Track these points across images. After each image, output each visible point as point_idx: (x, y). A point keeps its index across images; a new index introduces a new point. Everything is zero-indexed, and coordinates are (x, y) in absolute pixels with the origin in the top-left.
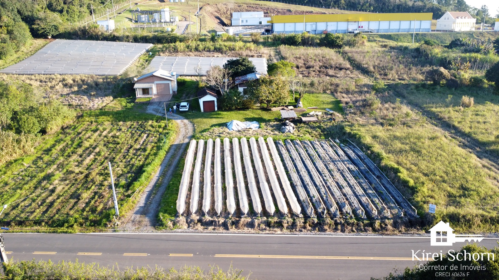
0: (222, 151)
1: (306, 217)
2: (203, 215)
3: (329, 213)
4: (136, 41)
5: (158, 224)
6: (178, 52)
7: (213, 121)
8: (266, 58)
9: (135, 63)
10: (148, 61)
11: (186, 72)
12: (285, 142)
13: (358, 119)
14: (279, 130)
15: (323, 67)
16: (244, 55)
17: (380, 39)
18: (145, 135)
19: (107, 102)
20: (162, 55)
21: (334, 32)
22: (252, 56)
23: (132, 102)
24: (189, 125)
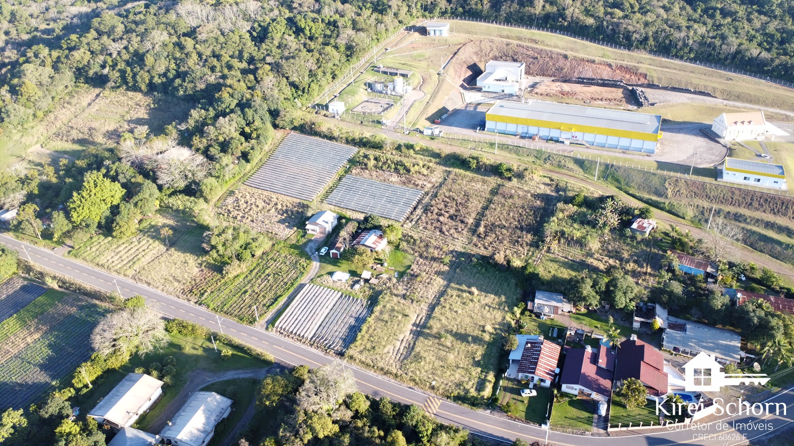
1: (310, 341)
2: (281, 329)
3: (319, 342)
4: (348, 142)
5: (267, 328)
6: (367, 169)
7: (330, 268)
8: (426, 190)
9: (330, 182)
10: (340, 179)
11: (352, 205)
12: (346, 297)
13: (400, 288)
14: (352, 286)
15: (451, 217)
16: (413, 182)
17: (571, 165)
18: (294, 271)
19: (291, 233)
20: (354, 171)
21: (546, 138)
22: (417, 185)
23: (303, 236)
24: (317, 269)
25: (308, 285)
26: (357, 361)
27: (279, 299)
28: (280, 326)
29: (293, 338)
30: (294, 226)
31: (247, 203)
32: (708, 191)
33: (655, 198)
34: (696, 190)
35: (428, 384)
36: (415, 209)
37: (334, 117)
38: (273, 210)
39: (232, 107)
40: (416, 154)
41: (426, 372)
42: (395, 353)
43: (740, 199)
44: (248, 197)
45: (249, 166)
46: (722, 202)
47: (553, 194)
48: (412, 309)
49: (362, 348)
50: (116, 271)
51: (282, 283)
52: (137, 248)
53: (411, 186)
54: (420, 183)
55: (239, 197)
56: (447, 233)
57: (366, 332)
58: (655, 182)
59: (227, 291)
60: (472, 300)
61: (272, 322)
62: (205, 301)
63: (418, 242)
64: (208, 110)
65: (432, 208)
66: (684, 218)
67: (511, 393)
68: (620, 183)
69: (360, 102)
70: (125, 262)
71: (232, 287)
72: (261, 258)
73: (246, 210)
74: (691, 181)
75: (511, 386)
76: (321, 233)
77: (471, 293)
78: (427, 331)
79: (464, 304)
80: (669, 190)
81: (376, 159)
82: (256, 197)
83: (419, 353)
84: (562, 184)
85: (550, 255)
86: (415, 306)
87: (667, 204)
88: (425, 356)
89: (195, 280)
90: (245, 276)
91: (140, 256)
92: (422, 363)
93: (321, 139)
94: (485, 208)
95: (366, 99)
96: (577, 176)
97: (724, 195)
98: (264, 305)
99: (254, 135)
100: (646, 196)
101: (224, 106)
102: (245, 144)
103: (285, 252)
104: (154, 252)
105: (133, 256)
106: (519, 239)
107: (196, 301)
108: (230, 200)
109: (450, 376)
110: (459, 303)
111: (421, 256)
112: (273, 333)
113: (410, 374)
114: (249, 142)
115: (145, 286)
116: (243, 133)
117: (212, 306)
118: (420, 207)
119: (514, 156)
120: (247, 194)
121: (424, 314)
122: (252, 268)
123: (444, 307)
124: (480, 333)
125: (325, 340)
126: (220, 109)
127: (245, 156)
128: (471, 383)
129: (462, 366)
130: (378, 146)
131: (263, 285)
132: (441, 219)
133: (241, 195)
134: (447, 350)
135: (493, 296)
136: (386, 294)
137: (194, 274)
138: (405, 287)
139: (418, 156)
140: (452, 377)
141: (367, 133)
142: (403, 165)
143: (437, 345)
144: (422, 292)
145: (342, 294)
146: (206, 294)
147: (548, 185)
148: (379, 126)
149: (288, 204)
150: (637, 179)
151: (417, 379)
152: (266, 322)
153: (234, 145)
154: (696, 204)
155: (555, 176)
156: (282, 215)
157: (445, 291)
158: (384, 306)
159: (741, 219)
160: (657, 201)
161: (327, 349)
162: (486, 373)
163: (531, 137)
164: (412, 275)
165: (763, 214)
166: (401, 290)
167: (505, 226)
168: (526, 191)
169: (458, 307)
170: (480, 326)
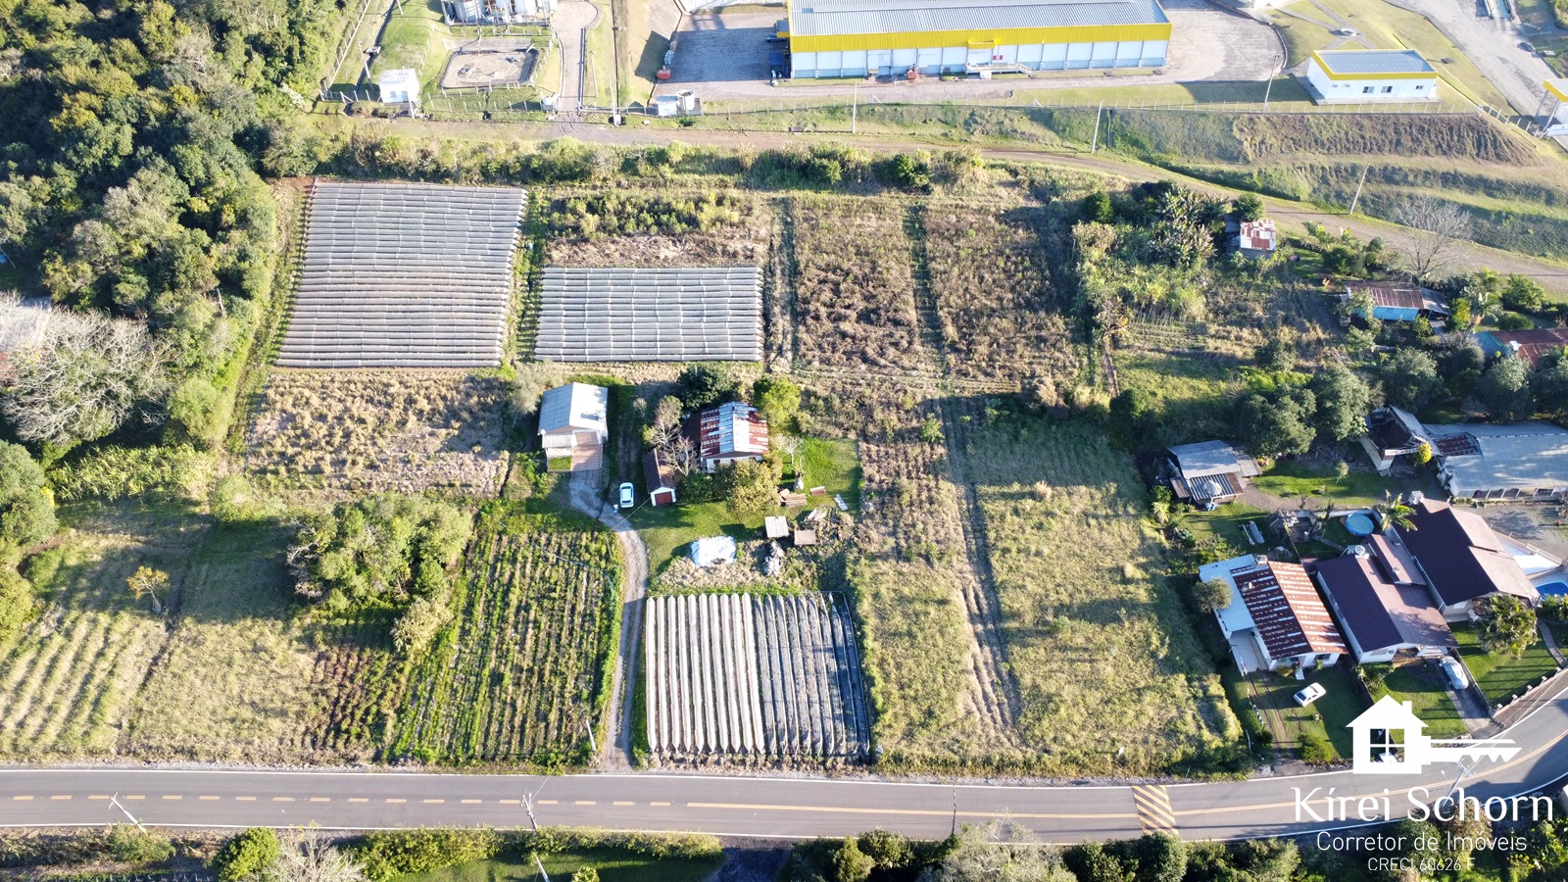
0: (688, 624)
1: (768, 753)
2: (674, 750)
3: (790, 748)
4: (487, 176)
5: (634, 762)
6: (586, 241)
7: (672, 537)
8: (762, 261)
9: (509, 296)
10: (532, 284)
11: (613, 350)
12: (765, 601)
13: (873, 534)
14: (761, 566)
15: (865, 317)
16: (719, 249)
17: (1026, 126)
18: (583, 575)
19: (504, 470)
20: (555, 254)
21: (935, 71)
22: (735, 254)
23: (542, 469)
24: (640, 548)
25: (651, 603)
26: (917, 762)
27: (607, 668)
28: (665, 743)
29: (718, 763)
30: (499, 449)
31: (322, 418)
32: (1315, 130)
33: (1227, 168)
34: (1295, 135)
35: (1109, 757)
36: (767, 316)
37: (405, 113)
38: (412, 418)
39: (126, 147)
40: (677, 172)
41: (1083, 728)
42: (984, 709)
43: (1377, 135)
44: (315, 401)
45: (255, 310)
46: (1348, 149)
47: (1035, 204)
48: (942, 581)
49: (903, 724)
50: (54, 748)
51: (578, 620)
52: (70, 655)
53: (720, 259)
54: (735, 245)
55: (289, 408)
56: (883, 362)
57: (885, 681)
58: (1212, 131)
59: (441, 694)
60: (1049, 514)
61: (633, 739)
62: (401, 746)
63: (837, 402)
64: (48, 174)
65: (812, 307)
66: (1297, 199)
67: (1277, 707)
68: (1142, 147)
69: (444, 57)
70: (64, 711)
71: (445, 676)
72: (466, 563)
73: (337, 440)
74: (1277, 115)
75: (1263, 691)
76: (584, 447)
77: (1035, 496)
78: (1013, 625)
79: (1040, 527)
80: (1246, 144)
81: (591, 209)
82: (338, 394)
83: (1035, 686)
84: (1039, 178)
85: (1125, 352)
86: (941, 570)
87: (1255, 175)
88: (1053, 690)
89: (324, 692)
90: (457, 631)
91: (100, 676)
92: (1063, 710)
93: (410, 185)
94: (924, 274)
95: (455, 47)
96: (1051, 149)
97: (1347, 133)
98: (577, 698)
99: (228, 217)
100: (1210, 167)
101: (100, 153)
102: (217, 250)
103: (522, 530)
104: (136, 647)
105: (78, 681)
106: (1043, 333)
107: (371, 752)
108: (267, 424)
109: (1137, 717)
110: (1028, 530)
111: (864, 436)
112: (656, 771)
113: (1056, 748)
114: (226, 242)
115: (181, 763)
116: (189, 219)
117: (433, 755)
118: (777, 310)
119: (897, 129)
120: (307, 393)
121: (974, 583)
122: (463, 602)
123: (1006, 551)
124: (1121, 587)
125: (802, 739)
126: (88, 161)
127: (232, 284)
128: (1189, 718)
129: (1142, 684)
130: (575, 172)
131: (529, 643)
132: (845, 326)
133: (290, 400)
134: (1086, 656)
135: (1083, 489)
136: (856, 561)
137: (308, 674)
138: (883, 529)
139: (686, 177)
140: (1142, 717)
141: (525, 142)
142: (669, 210)
143: (1057, 653)
144: (931, 531)
145: (752, 596)
146: (390, 724)
147: (1013, 185)
148: (539, 115)
149: (444, 391)
150: (1175, 131)
151: (1077, 753)
152: (618, 744)
153: (188, 259)
154: (1308, 163)
155: (1012, 160)
156: (447, 426)
157: (977, 509)
158: (876, 596)
159: (1397, 178)
160: (1235, 174)
161: (823, 761)
162: (1200, 680)
163: (904, 75)
164: (880, 493)
165: (1427, 158)
166: (877, 538)
167: (993, 310)
168: (980, 211)
169: (1033, 540)
170: (1110, 571)
